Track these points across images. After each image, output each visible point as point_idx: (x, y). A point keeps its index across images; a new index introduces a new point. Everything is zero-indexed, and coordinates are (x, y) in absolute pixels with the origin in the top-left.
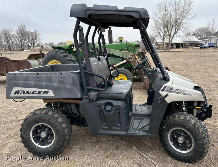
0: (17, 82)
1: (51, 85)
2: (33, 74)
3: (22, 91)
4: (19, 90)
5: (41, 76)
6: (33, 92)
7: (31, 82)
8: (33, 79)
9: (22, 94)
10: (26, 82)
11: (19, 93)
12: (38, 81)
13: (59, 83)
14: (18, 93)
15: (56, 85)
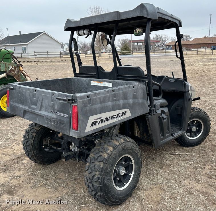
0: (94, 107)
1: (128, 103)
2: (109, 92)
3: (100, 119)
4: (96, 119)
5: (118, 92)
6: (112, 117)
7: (108, 103)
8: (111, 99)
9: (100, 123)
10: (103, 105)
11: (97, 123)
12: (115, 100)
13: (133, 99)
14: (95, 124)
15: (131, 101)
